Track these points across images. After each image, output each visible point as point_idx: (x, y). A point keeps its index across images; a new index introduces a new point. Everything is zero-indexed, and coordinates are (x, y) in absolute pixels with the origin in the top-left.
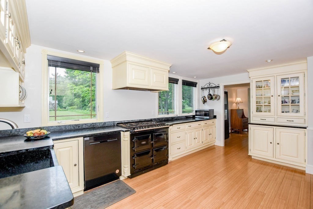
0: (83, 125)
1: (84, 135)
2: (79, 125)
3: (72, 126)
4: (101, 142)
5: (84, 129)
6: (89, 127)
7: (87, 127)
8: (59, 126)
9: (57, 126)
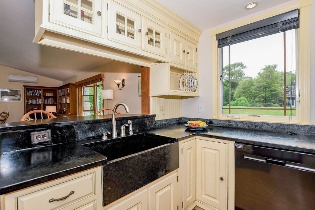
0: (262, 124)
1: (238, 139)
2: (256, 124)
3: (245, 124)
4: (268, 161)
5: (265, 131)
6: (274, 131)
7: (270, 128)
8: (229, 121)
9: (226, 121)
